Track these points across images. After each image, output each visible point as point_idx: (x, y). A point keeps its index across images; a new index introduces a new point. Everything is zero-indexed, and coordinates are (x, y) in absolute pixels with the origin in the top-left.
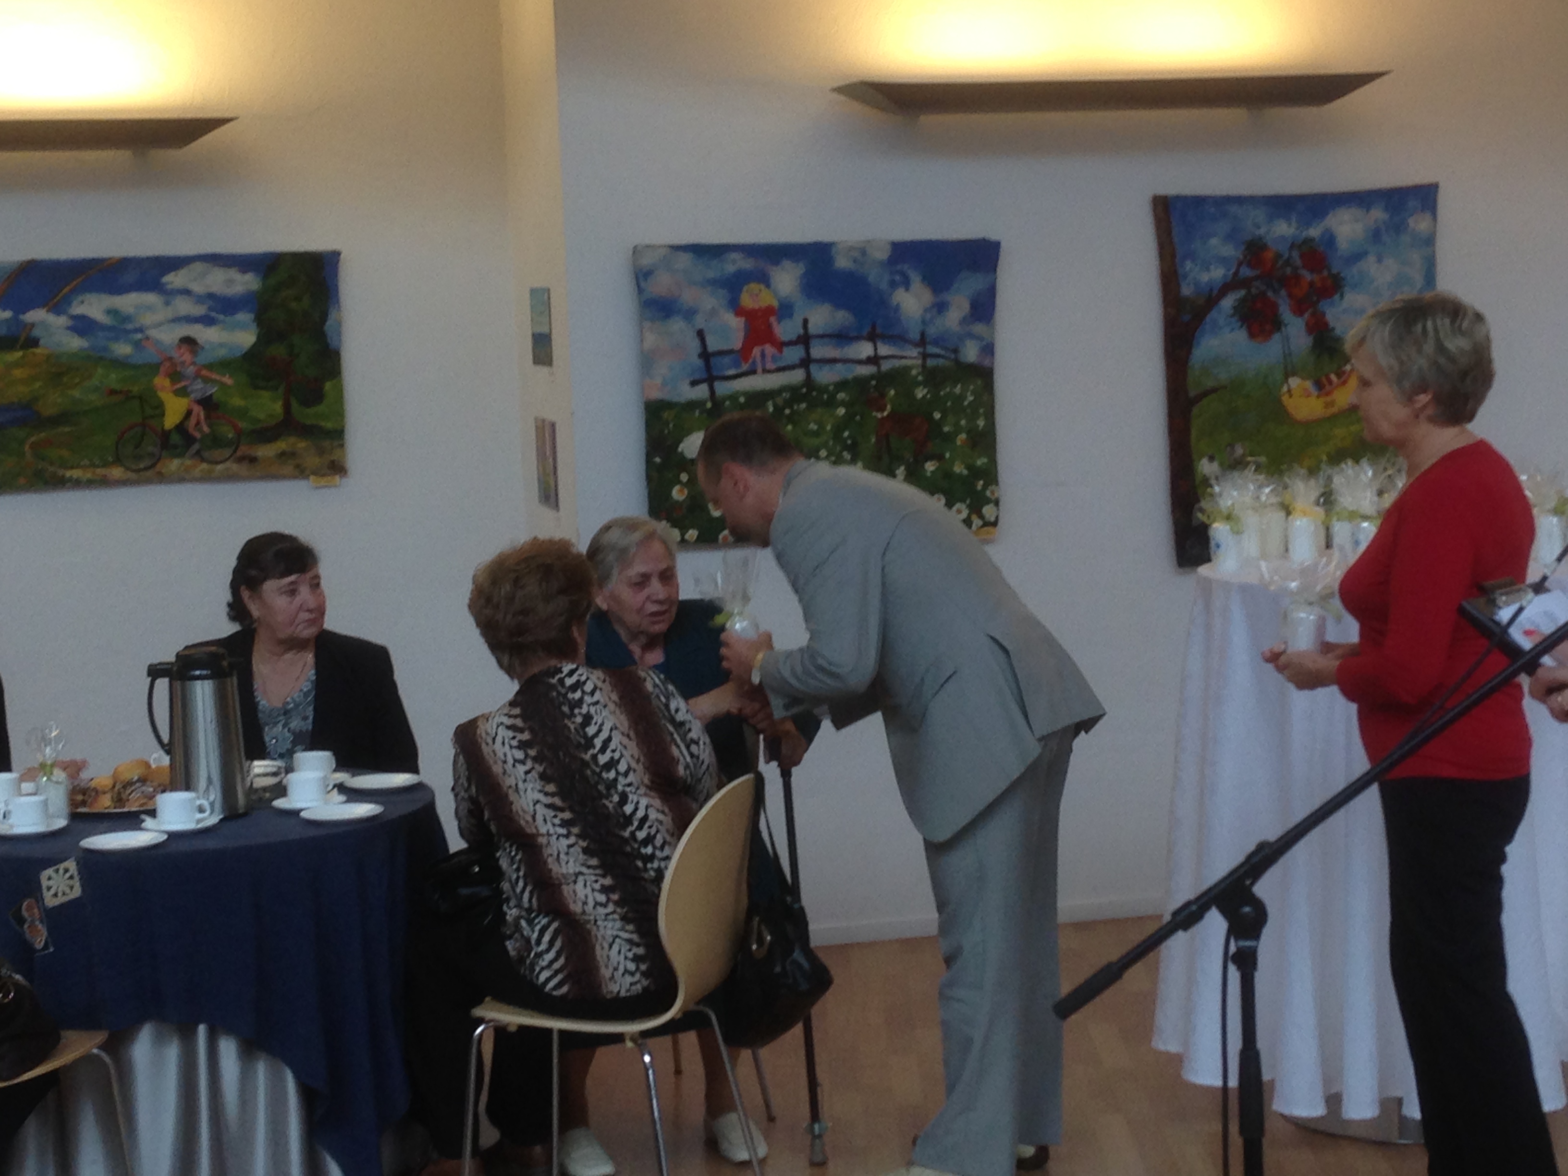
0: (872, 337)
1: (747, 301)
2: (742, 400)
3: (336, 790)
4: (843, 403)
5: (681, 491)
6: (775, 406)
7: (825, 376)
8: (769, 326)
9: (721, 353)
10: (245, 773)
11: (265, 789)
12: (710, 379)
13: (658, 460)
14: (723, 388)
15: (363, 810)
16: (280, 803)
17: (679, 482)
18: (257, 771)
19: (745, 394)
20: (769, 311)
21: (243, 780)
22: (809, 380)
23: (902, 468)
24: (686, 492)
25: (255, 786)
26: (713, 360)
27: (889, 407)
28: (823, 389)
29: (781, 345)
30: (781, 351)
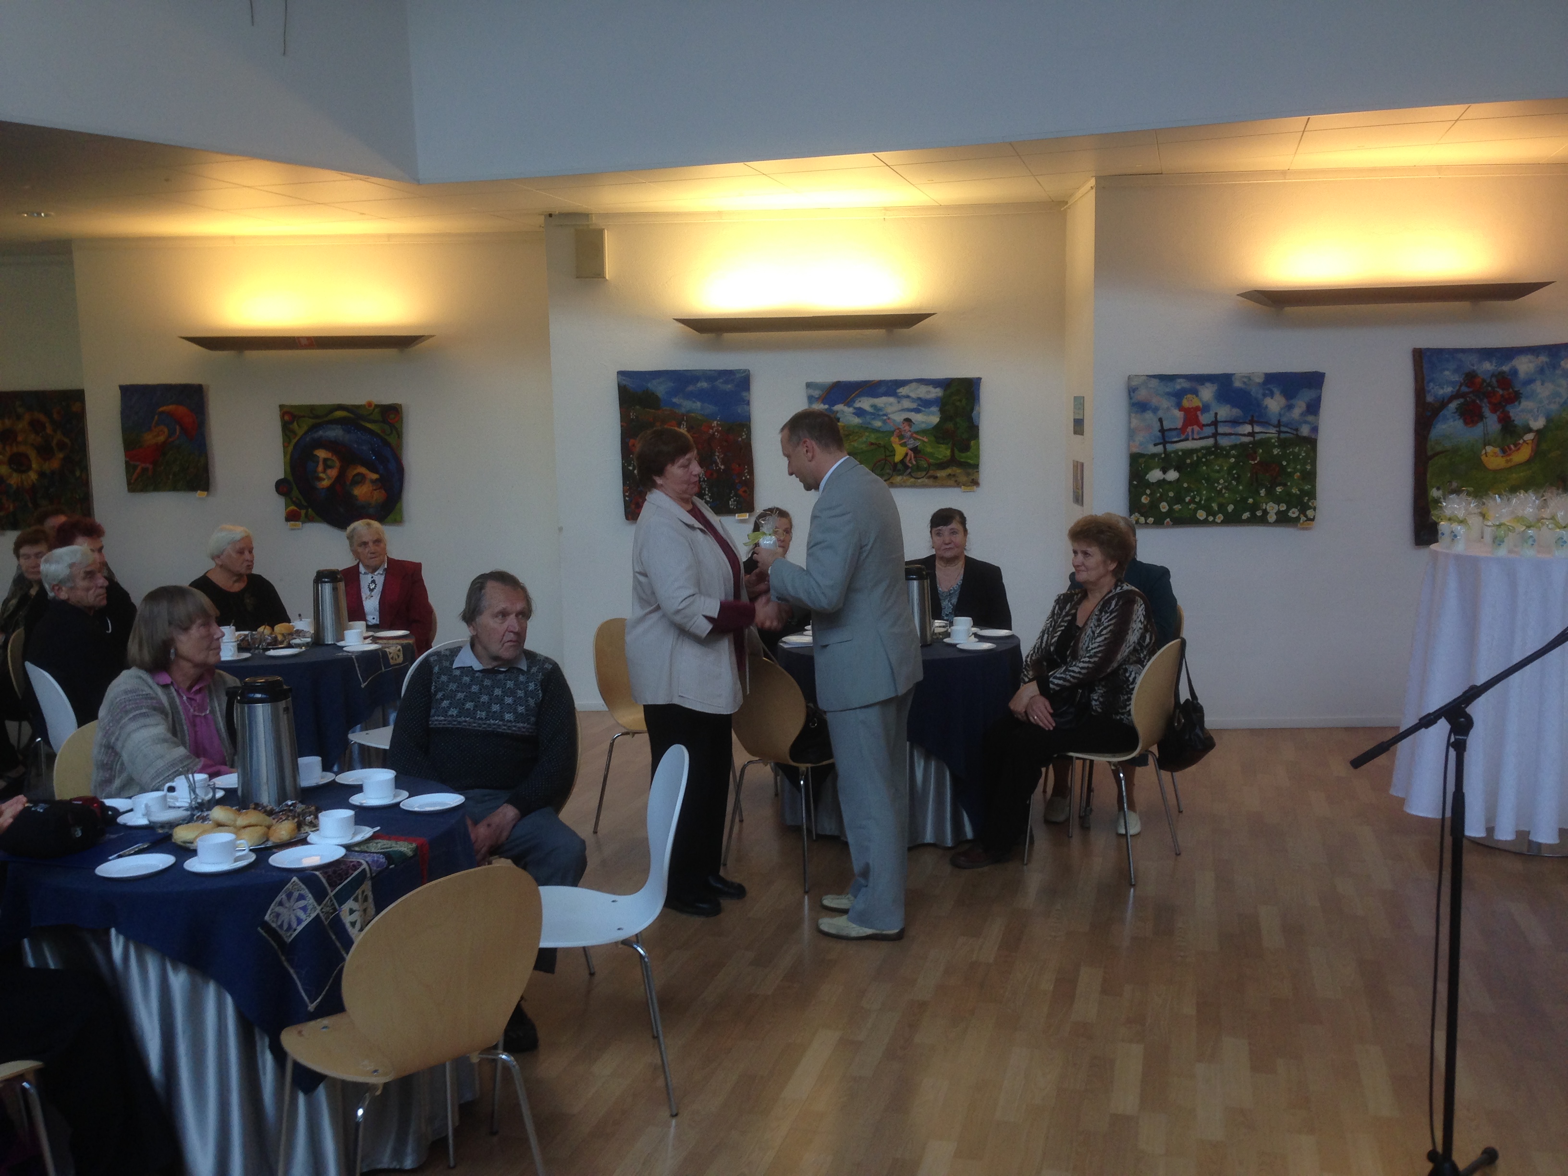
0: (1252, 423)
1: (1186, 403)
2: (1180, 453)
3: (973, 636)
4: (1233, 456)
5: (1146, 499)
6: (1197, 457)
7: (1224, 442)
8: (1197, 416)
9: (1170, 430)
10: (931, 625)
11: (940, 634)
12: (1164, 443)
13: (1135, 483)
14: (1170, 447)
15: (986, 646)
16: (947, 640)
17: (1146, 494)
18: (937, 625)
19: (1181, 450)
20: (1197, 409)
21: (930, 628)
22: (1216, 445)
23: (1264, 490)
24: (1149, 499)
25: (935, 631)
26: (1166, 433)
27: (1258, 458)
28: (1222, 449)
29: (1202, 426)
30: (1202, 429)
